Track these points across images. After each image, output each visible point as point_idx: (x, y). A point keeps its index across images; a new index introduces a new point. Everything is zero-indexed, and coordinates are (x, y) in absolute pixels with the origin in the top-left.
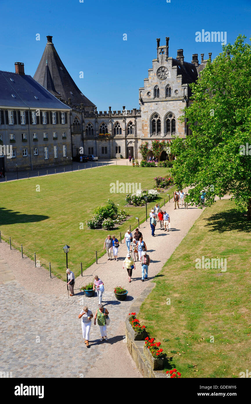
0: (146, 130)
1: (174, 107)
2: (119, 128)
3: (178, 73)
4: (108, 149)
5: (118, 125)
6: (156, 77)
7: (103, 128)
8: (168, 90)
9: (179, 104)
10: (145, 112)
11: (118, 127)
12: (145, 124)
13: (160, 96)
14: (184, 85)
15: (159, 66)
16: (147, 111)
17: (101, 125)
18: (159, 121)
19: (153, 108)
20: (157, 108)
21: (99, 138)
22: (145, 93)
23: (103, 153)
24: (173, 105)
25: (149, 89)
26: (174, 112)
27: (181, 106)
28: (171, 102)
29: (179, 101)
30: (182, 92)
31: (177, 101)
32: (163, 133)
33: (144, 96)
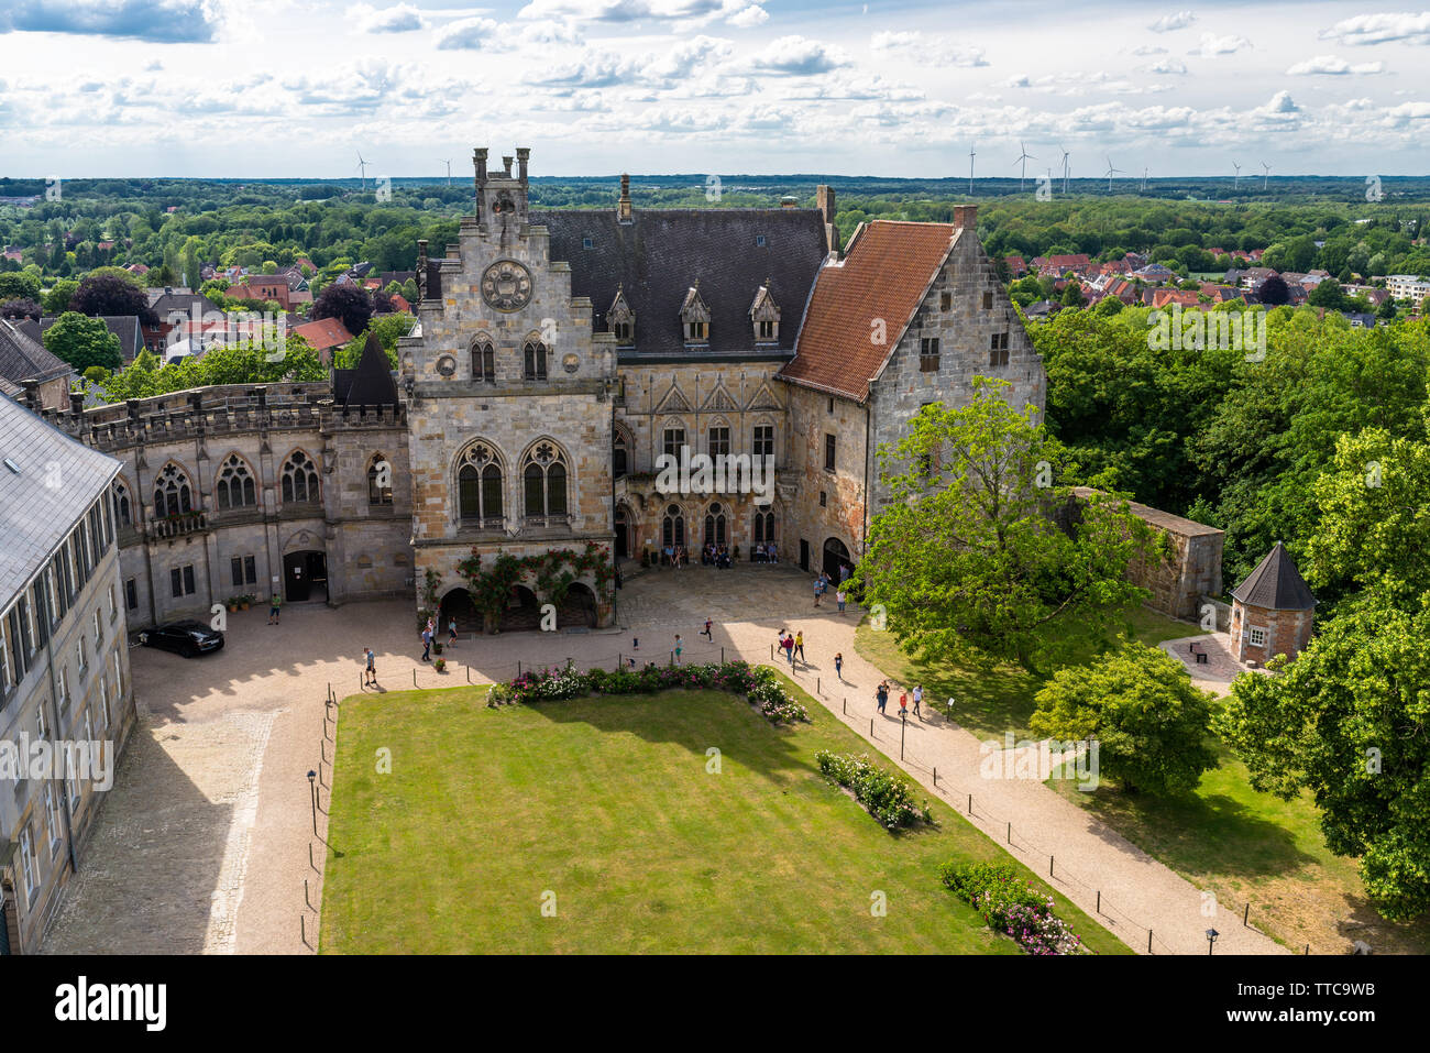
0: (440, 507)
1: (561, 419)
2: (242, 479)
3: (577, 290)
4: (200, 574)
6: (477, 302)
7: (174, 487)
9: (582, 406)
10: (430, 438)
12: (432, 486)
13: (501, 377)
14: (600, 337)
15: (491, 256)
16: (440, 432)
18: (493, 471)
19: (466, 423)
20: (489, 422)
21: (165, 535)
22: (432, 361)
24: (558, 414)
25: (446, 346)
26: (564, 440)
27: (592, 418)
28: (550, 401)
29: (582, 397)
30: (597, 362)
31: (576, 398)
32: (514, 519)
33: (422, 372)
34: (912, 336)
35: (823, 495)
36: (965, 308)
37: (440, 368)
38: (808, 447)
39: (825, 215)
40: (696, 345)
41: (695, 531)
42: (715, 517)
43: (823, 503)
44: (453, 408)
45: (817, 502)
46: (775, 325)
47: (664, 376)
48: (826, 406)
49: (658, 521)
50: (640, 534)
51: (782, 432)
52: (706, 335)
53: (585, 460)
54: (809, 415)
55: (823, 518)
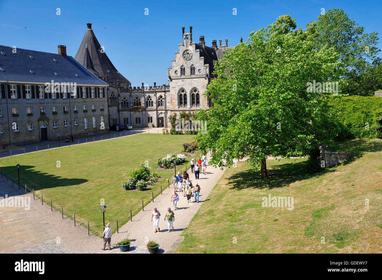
0: (174, 102)
1: (198, 83)
2: (151, 101)
3: (201, 56)
4: (141, 120)
5: (150, 98)
6: (182, 59)
7: (137, 101)
8: (193, 69)
9: (202, 80)
10: (173, 88)
11: (149, 100)
12: (174, 98)
13: (186, 74)
14: (205, 65)
15: (184, 49)
16: (175, 86)
17: (135, 99)
18: (185, 95)
19: (180, 84)
20: (184, 84)
21: (133, 109)
22: (173, 71)
23: (137, 122)
25: (176, 68)
26: (199, 88)
27: (204, 83)
28: (195, 79)
29: (202, 78)
30: (205, 71)
32: (189, 105)
33: (172, 74)
37: (175, 73)
44: (177, 81)
53: (203, 92)
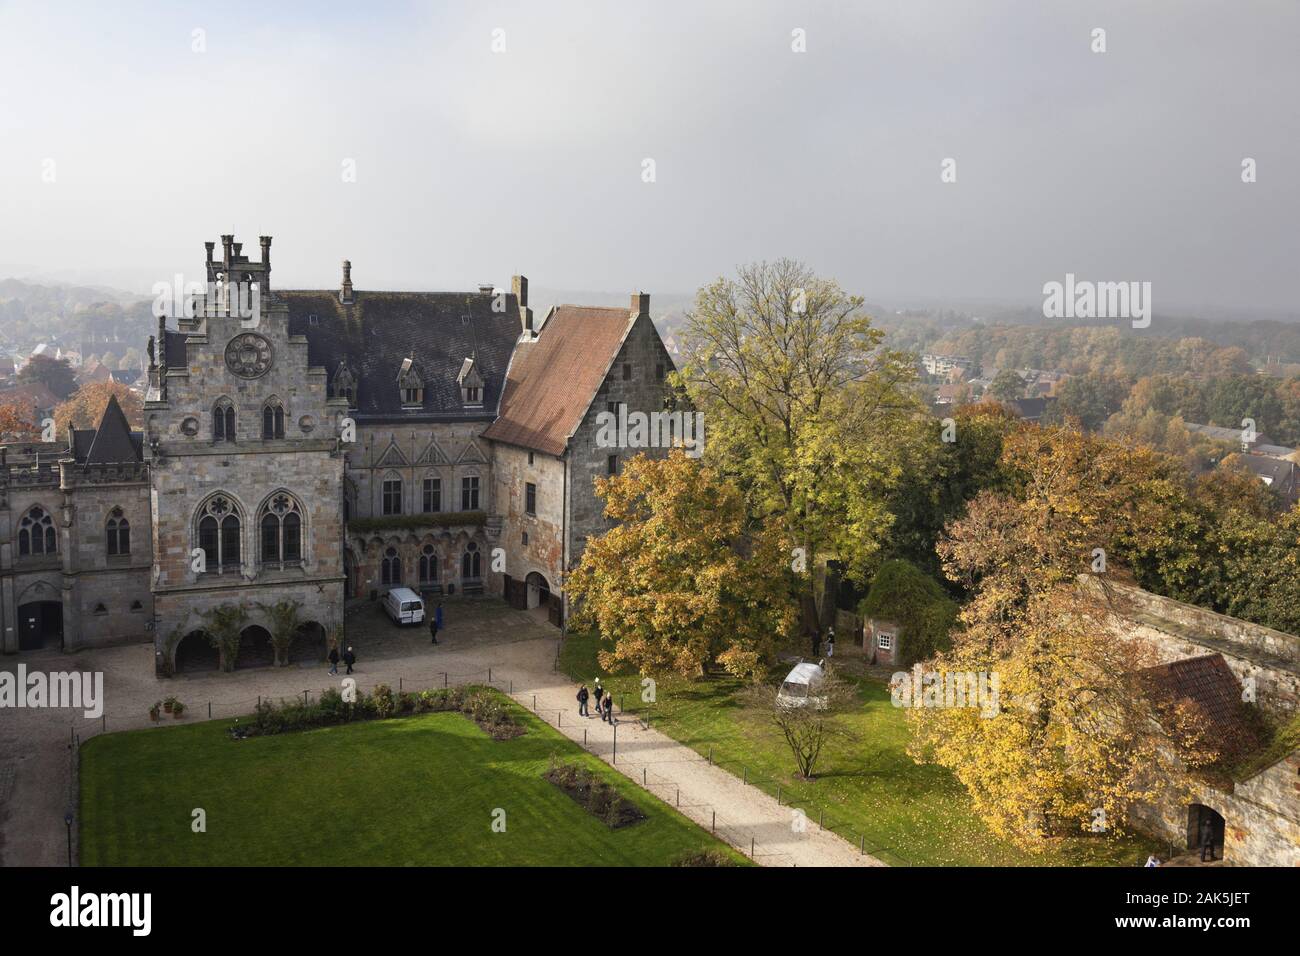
1: (297, 473)
3: (313, 363)
6: (221, 370)
9: (317, 462)
10: (174, 492)
12: (174, 537)
13: (241, 436)
14: (334, 401)
15: (233, 330)
16: (182, 487)
18: (232, 521)
19: (208, 478)
20: (229, 477)
22: (175, 422)
24: (295, 469)
25: (190, 409)
26: (299, 492)
27: (325, 472)
28: (286, 457)
29: (317, 454)
30: (330, 423)
31: (311, 454)
32: (251, 564)
33: (166, 433)
34: (600, 400)
35: (525, 535)
36: (642, 377)
37: (184, 428)
38: (511, 494)
39: (519, 300)
40: (412, 409)
41: (411, 571)
42: (428, 557)
43: (525, 542)
44: (196, 465)
45: (519, 541)
46: (480, 391)
47: (384, 435)
48: (527, 459)
49: (377, 562)
50: (361, 575)
51: (486, 481)
52: (420, 399)
53: (318, 509)
54: (512, 467)
55: (525, 555)
